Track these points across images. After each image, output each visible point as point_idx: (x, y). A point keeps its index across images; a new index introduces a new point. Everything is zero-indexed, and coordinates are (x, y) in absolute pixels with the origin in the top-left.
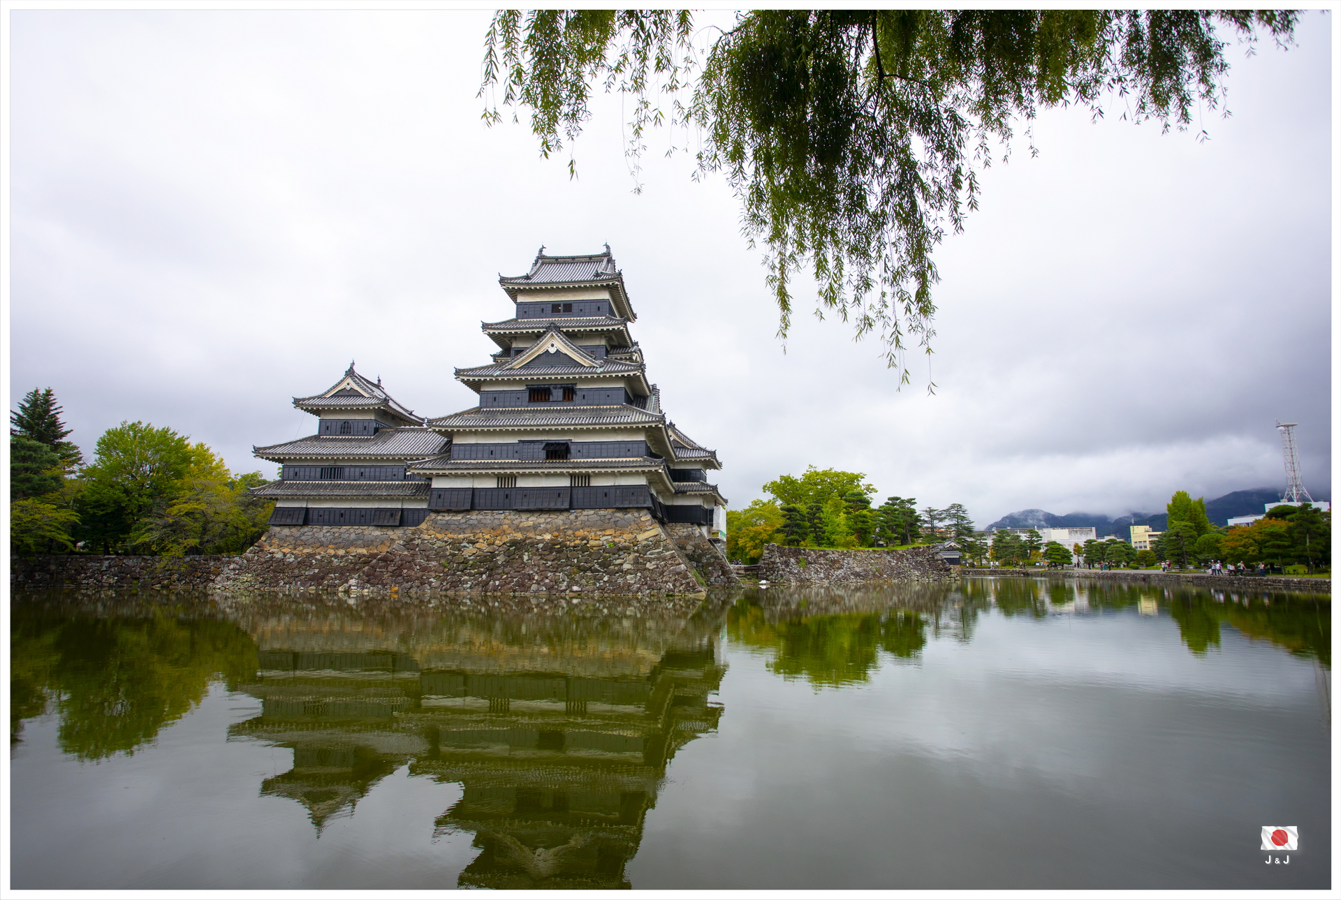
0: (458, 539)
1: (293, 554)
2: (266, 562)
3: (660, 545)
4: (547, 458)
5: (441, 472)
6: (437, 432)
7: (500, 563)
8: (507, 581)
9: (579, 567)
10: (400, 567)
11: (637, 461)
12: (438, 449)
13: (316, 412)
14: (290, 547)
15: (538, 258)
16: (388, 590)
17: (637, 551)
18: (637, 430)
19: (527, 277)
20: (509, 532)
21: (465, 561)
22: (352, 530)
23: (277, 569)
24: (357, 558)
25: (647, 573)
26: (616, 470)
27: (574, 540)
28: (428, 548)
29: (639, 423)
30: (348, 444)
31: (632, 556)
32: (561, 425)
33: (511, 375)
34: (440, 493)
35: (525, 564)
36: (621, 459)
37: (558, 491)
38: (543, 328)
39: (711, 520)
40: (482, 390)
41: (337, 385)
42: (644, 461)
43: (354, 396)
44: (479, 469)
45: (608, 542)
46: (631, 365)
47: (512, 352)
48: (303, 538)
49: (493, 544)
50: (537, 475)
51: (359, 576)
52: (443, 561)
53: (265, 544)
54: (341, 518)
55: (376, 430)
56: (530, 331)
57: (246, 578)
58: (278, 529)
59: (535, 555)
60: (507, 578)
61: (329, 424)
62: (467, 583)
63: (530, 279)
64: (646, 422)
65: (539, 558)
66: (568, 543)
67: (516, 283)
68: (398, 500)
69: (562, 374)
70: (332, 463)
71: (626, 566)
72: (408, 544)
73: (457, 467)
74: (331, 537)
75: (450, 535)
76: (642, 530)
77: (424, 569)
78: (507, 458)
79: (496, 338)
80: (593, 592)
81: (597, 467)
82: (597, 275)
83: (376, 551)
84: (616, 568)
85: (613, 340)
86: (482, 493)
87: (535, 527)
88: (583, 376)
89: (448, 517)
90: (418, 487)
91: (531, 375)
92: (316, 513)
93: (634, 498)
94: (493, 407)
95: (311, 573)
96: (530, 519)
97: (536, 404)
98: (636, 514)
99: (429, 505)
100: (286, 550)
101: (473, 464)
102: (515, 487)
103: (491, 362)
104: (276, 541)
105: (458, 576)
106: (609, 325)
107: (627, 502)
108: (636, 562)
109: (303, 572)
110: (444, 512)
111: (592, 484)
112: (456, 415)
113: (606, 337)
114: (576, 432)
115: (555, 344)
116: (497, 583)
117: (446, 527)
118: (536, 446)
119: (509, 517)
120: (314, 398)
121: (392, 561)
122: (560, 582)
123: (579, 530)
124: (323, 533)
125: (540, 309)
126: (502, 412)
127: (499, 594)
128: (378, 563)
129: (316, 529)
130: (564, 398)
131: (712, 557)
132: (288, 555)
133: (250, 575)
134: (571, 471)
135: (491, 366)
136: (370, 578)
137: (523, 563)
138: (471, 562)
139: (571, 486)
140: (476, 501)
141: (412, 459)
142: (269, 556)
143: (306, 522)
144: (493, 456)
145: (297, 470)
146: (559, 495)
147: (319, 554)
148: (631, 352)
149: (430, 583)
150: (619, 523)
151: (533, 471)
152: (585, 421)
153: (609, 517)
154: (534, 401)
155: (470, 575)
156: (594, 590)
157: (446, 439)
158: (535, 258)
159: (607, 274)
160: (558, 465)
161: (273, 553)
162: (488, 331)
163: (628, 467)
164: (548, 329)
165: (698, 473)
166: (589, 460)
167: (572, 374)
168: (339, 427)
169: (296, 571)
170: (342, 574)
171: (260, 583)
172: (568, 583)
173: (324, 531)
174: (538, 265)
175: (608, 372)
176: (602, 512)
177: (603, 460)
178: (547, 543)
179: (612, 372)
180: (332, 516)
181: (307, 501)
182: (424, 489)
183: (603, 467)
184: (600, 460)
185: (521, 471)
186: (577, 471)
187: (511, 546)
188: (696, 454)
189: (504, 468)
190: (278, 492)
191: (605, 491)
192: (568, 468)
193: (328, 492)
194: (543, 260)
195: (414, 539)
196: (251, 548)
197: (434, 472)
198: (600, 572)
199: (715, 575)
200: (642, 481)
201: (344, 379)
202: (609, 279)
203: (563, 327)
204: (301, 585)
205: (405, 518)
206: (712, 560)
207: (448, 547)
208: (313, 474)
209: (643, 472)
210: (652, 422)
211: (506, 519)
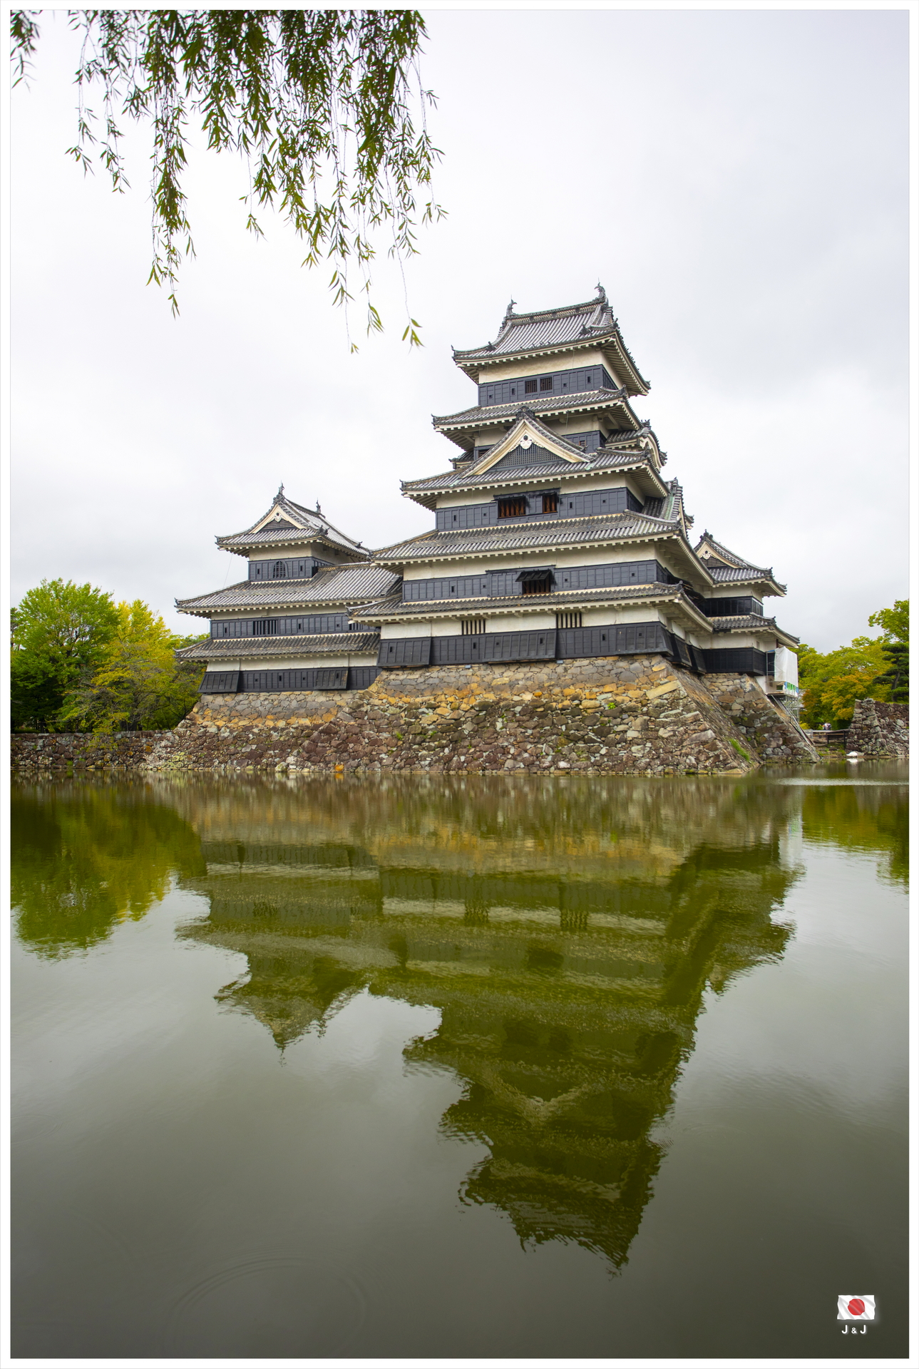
0: (415, 704)
1: (228, 727)
2: (200, 737)
3: (678, 703)
4: (524, 592)
5: (390, 618)
6: (383, 567)
7: (466, 732)
8: (475, 756)
9: (568, 736)
10: (346, 741)
11: (644, 589)
12: (386, 589)
13: (244, 552)
14: (225, 719)
15: (507, 319)
16: (332, 770)
17: (647, 714)
18: (643, 546)
19: (490, 348)
20: (478, 692)
21: (424, 732)
22: (293, 697)
23: (209, 746)
24: (299, 731)
25: (660, 743)
26: (615, 603)
27: (562, 701)
28: (379, 716)
29: (644, 535)
30: (281, 590)
31: (639, 720)
32: (538, 546)
33: (472, 484)
34: (391, 645)
35: (498, 734)
36: (622, 588)
37: (540, 636)
38: (511, 415)
39: (772, 668)
40: (438, 507)
41: (265, 517)
42: (655, 589)
43: (285, 529)
44: (436, 611)
45: (608, 702)
46: (633, 455)
47: (476, 453)
48: (238, 708)
49: (458, 709)
50: (510, 615)
51: (299, 752)
52: (396, 732)
53: (197, 716)
54: (279, 682)
55: (315, 570)
56: (496, 421)
57: (178, 757)
58: (210, 698)
59: (511, 721)
60: (475, 752)
61: (259, 567)
62: (425, 760)
63: (494, 349)
64: (653, 534)
65: (516, 725)
66: (554, 704)
67: (475, 358)
68: (343, 657)
69: (538, 476)
70: (264, 615)
71: (631, 734)
72: (355, 711)
73: (410, 610)
74: (270, 705)
75: (405, 699)
76: (652, 684)
77: (373, 742)
78: (473, 594)
79: (456, 436)
80: (585, 769)
81: (589, 601)
82: (584, 331)
83: (320, 722)
84: (618, 737)
85: (611, 422)
86: (443, 643)
87: (512, 685)
88: (567, 476)
89: (402, 676)
90: (366, 640)
91: (498, 481)
92: (251, 678)
93: (642, 640)
94: (452, 528)
95: (248, 750)
96: (505, 675)
97: (508, 520)
98: (646, 663)
99: (379, 662)
100: (220, 723)
101: (430, 605)
102: (485, 634)
103: (450, 468)
104: (209, 712)
105: (415, 750)
106: (601, 401)
107: (633, 647)
108: (645, 727)
109: (239, 749)
110: (397, 669)
111: (584, 625)
112: (406, 543)
113: (599, 419)
114: (559, 554)
115: (529, 435)
116: (463, 758)
117: (401, 689)
118: (509, 577)
119: (478, 673)
120: (239, 535)
121: (336, 733)
122: (543, 757)
123: (568, 686)
124: (260, 700)
125: (510, 390)
126: (464, 535)
127: (465, 772)
128: (319, 736)
129: (252, 696)
130: (545, 510)
131: (768, 720)
132: (223, 729)
133: (183, 753)
134: (554, 607)
135: (449, 475)
136: (312, 755)
137: (496, 732)
138: (430, 733)
139: (557, 629)
140: (437, 654)
141: (355, 604)
142: (202, 730)
143: (241, 689)
144: (455, 594)
145: (226, 625)
146: (541, 641)
147: (257, 726)
148: (637, 437)
149: (381, 760)
150: (622, 676)
151: (505, 611)
152: (569, 538)
153: (609, 667)
154: (505, 516)
155: (429, 749)
156: (588, 767)
157: (398, 576)
158: (503, 320)
159: (598, 329)
160: (537, 601)
161: (206, 727)
162: (441, 427)
163: (631, 598)
164: (519, 415)
165: (747, 602)
166: (580, 592)
167: (552, 475)
168: (271, 570)
169: (232, 748)
170: (283, 750)
171: (194, 762)
172: (554, 757)
173: (262, 699)
174: (507, 328)
175: (601, 468)
176: (600, 662)
177: (599, 590)
178: (527, 705)
179: (607, 467)
180: (269, 679)
181: (241, 662)
182: (372, 642)
183: (597, 601)
184: (594, 590)
185: (489, 612)
186: (563, 607)
187: (480, 711)
188: (742, 575)
189: (467, 609)
190: (206, 653)
191: (603, 632)
192: (550, 604)
193: (261, 651)
194: (513, 321)
195: (362, 705)
196: (183, 722)
197: (382, 619)
198: (597, 742)
199: (774, 744)
200: (653, 616)
201: (273, 508)
202: (600, 335)
203: (539, 411)
204: (237, 764)
205: (354, 678)
206: (769, 724)
207: (403, 714)
208: (244, 630)
209: (653, 604)
210: (663, 532)
211: (474, 675)
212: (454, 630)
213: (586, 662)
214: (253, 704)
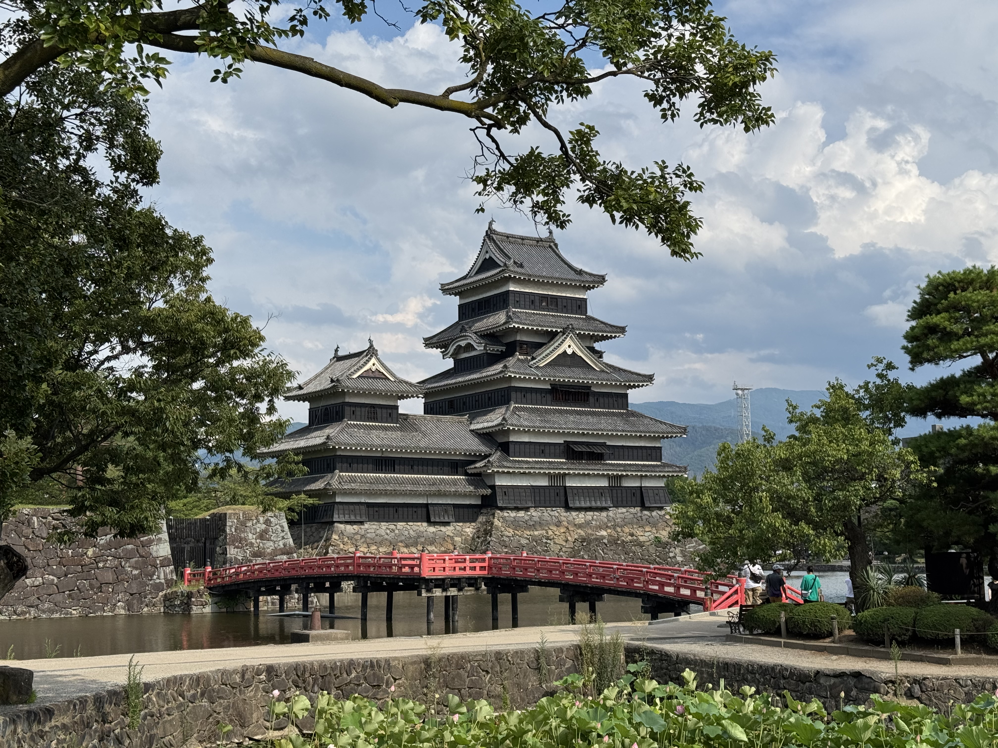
5: (506, 470)
17: (678, 546)
20: (572, 529)
22: (408, 527)
27: (627, 537)
34: (504, 490)
36: (645, 463)
37: (603, 491)
38: (560, 327)
40: (512, 385)
45: (653, 538)
48: (368, 535)
49: (568, 540)
54: (395, 514)
58: (342, 526)
61: (353, 408)
64: (670, 433)
66: (624, 539)
70: (385, 455)
74: (394, 534)
75: (528, 533)
78: (555, 457)
86: (537, 491)
89: (513, 514)
93: (658, 498)
94: (524, 404)
96: (580, 517)
98: (660, 513)
101: (531, 462)
102: (565, 486)
107: (651, 502)
111: (622, 485)
115: (571, 345)
119: (562, 514)
123: (624, 527)
125: (530, 300)
129: (375, 526)
134: (611, 472)
139: (609, 487)
140: (533, 498)
144: (544, 455)
145: (350, 461)
146: (603, 494)
151: (581, 472)
153: (639, 514)
160: (601, 467)
164: (566, 330)
166: (621, 463)
168: (365, 412)
173: (384, 528)
176: (633, 510)
177: (632, 463)
180: (387, 511)
181: (365, 495)
183: (635, 471)
184: (629, 463)
185: (572, 472)
187: (583, 542)
191: (634, 491)
192: (609, 470)
194: (495, 236)
197: (501, 470)
200: (662, 483)
208: (365, 466)
210: (677, 433)
211: (560, 516)
212: (544, 482)
213: (624, 510)
214: (378, 532)
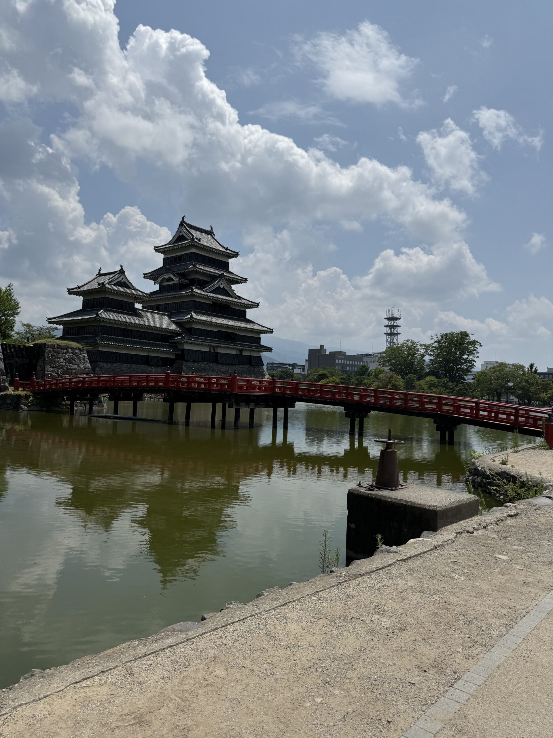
5: (188, 341)
22: (138, 367)
32: (234, 326)
33: (209, 296)
34: (188, 351)
37: (234, 356)
40: (194, 299)
54: (131, 359)
68: (160, 352)
74: (130, 370)
86: (204, 354)
89: (192, 364)
91: (217, 298)
94: (199, 310)
102: (217, 352)
111: (242, 354)
125: (203, 259)
134: (237, 347)
139: (237, 354)
151: (224, 346)
153: (249, 369)
163: (256, 348)
164: (221, 275)
168: (116, 304)
176: (246, 366)
181: (114, 348)
185: (219, 345)
191: (247, 357)
212: (207, 349)
213: (242, 366)
214: (121, 368)
